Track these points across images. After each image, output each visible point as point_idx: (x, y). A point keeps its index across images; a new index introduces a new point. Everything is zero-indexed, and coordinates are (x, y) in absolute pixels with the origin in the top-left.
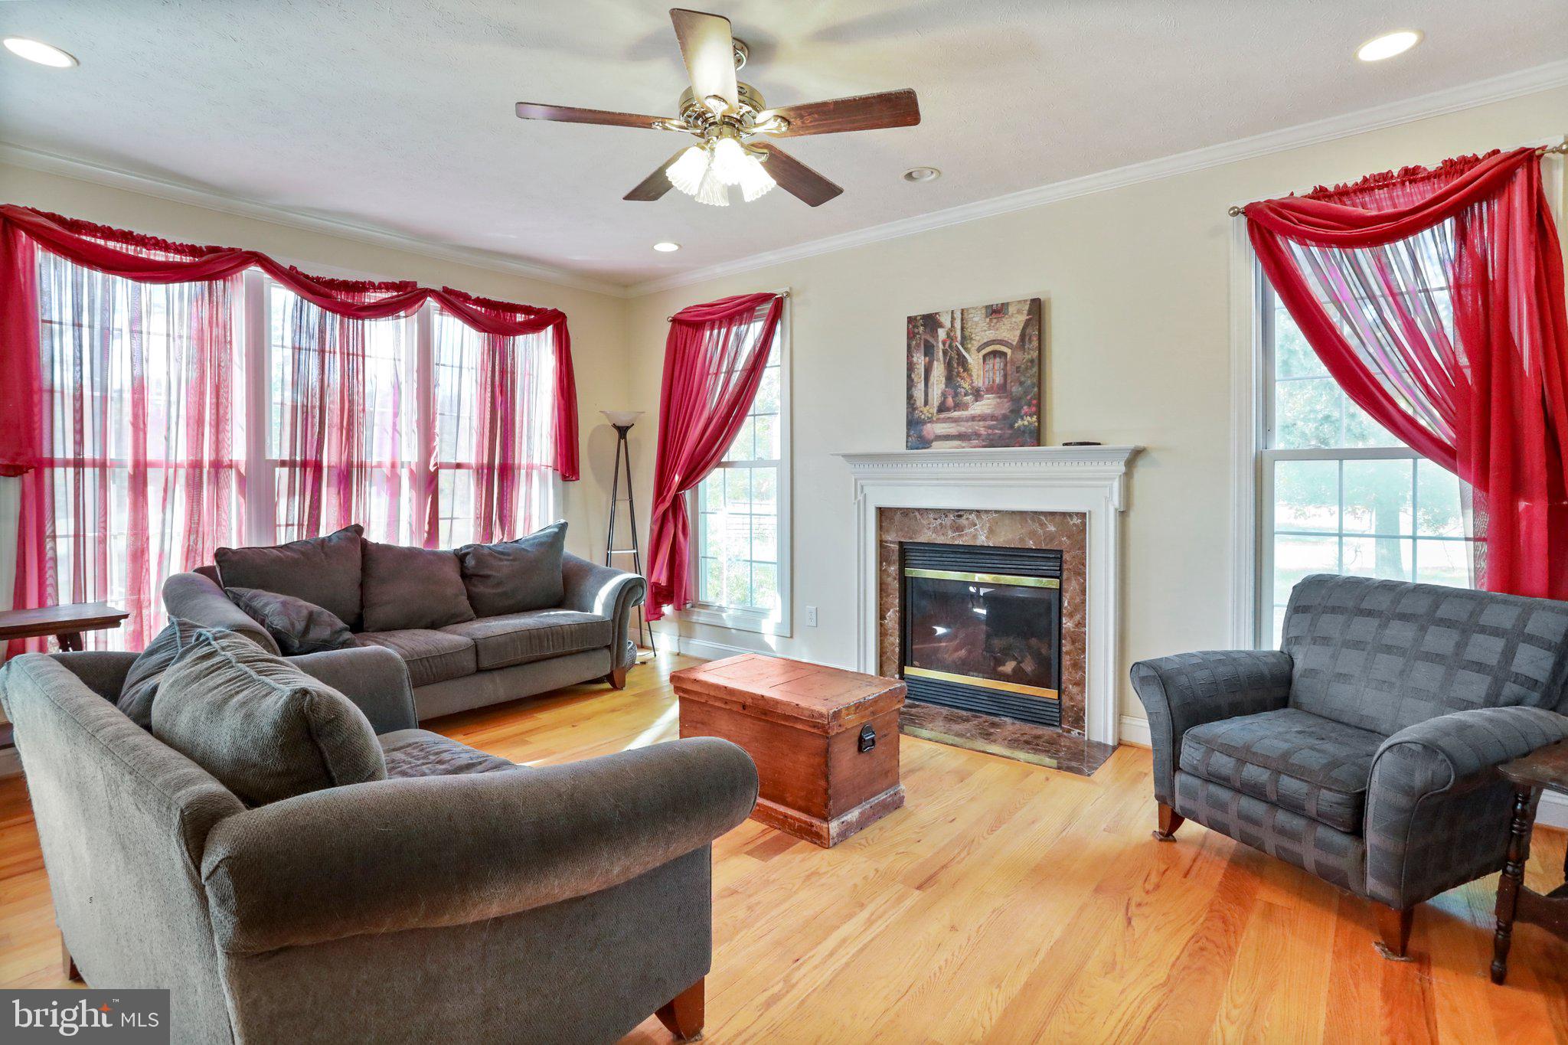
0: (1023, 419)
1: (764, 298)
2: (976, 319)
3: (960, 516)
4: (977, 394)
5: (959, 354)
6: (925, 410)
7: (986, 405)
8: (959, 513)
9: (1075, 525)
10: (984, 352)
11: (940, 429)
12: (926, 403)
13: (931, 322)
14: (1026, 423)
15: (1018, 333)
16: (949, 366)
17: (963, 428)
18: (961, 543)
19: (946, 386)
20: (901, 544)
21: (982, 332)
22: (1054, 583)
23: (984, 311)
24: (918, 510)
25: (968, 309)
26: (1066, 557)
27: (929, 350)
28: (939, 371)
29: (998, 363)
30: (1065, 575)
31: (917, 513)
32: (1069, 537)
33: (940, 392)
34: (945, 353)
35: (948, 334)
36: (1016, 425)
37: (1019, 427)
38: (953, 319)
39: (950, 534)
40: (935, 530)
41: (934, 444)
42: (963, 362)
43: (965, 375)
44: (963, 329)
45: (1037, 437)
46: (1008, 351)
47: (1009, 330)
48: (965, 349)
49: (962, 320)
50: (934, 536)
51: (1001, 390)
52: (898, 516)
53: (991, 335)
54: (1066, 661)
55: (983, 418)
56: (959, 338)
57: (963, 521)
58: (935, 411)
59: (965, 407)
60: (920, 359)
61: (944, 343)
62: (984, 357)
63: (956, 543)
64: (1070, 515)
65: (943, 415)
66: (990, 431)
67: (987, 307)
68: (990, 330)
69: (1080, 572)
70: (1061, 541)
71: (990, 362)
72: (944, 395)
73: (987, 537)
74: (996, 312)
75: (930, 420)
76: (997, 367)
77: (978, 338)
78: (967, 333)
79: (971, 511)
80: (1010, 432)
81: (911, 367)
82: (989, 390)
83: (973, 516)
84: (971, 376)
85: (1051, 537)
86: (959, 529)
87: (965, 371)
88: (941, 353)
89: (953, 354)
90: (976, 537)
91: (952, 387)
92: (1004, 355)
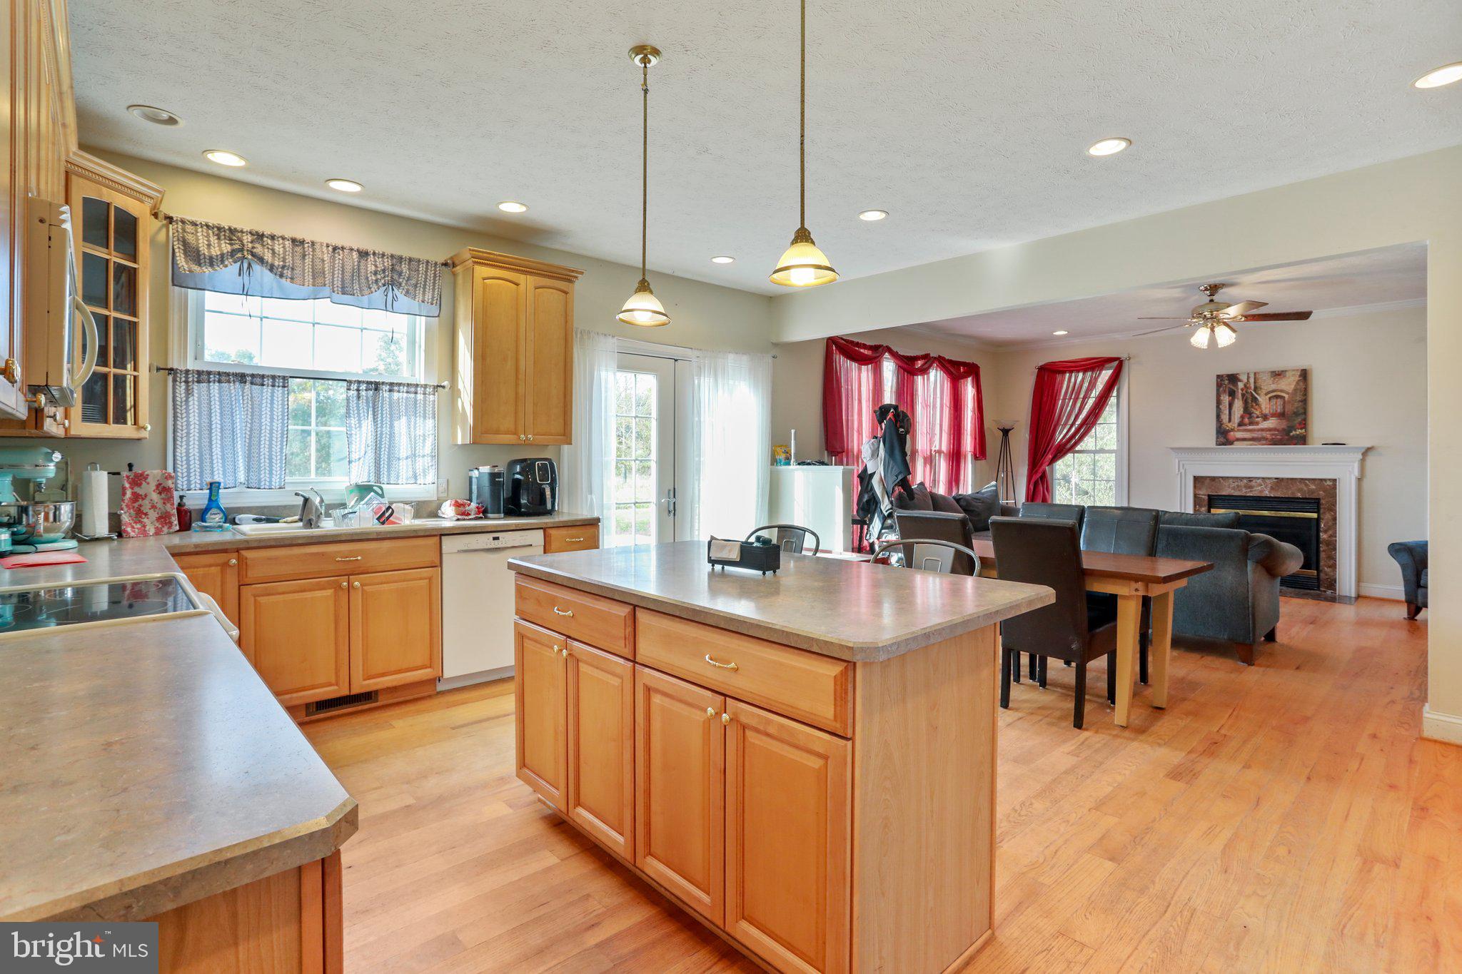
0: (1295, 431)
1: (1111, 360)
2: (1265, 378)
3: (1250, 481)
4: (1265, 418)
5: (1253, 396)
6: (1229, 425)
7: (1271, 423)
8: (1250, 479)
9: (1330, 487)
10: (1270, 395)
11: (1239, 435)
12: (1230, 420)
13: (1233, 378)
14: (1298, 433)
15: (1293, 386)
16: (1246, 402)
17: (1255, 435)
18: (1252, 495)
19: (1244, 413)
20: (1209, 495)
21: (1268, 385)
22: (1315, 515)
23: (1270, 374)
24: (1222, 477)
25: (1259, 373)
26: (1323, 501)
27: (1232, 394)
28: (1238, 406)
29: (1280, 402)
30: (1322, 511)
31: (1221, 479)
32: (1324, 491)
33: (1239, 416)
34: (1243, 395)
35: (1245, 386)
36: (1291, 434)
37: (1293, 435)
38: (1248, 378)
39: (1244, 490)
40: (1233, 488)
41: (1235, 443)
42: (1255, 400)
43: (1257, 407)
44: (1255, 383)
46: (1286, 396)
47: (1288, 385)
48: (1257, 394)
49: (1255, 378)
50: (1232, 491)
51: (1281, 415)
52: (1208, 481)
53: (1273, 387)
54: (1323, 555)
55: (1270, 430)
56: (1253, 387)
57: (1253, 483)
58: (1236, 425)
59: (1257, 423)
60: (1226, 399)
61: (1242, 390)
62: (1270, 399)
63: (1248, 495)
64: (1325, 480)
65: (1241, 428)
66: (1274, 437)
67: (1273, 372)
68: (1274, 384)
69: (1332, 508)
70: (1319, 494)
71: (1274, 401)
72: (1242, 417)
73: (1269, 492)
74: (1277, 375)
75: (1233, 430)
76: (1278, 404)
77: (1265, 388)
78: (1260, 382)
79: (1258, 478)
80: (1286, 437)
81: (1219, 402)
82: (1273, 415)
83: (1260, 481)
84: (1261, 408)
85: (1312, 492)
86: (1251, 487)
87: (1256, 405)
88: (1240, 395)
89: (1249, 396)
90: (1261, 491)
91: (1247, 411)
92: (1283, 398)
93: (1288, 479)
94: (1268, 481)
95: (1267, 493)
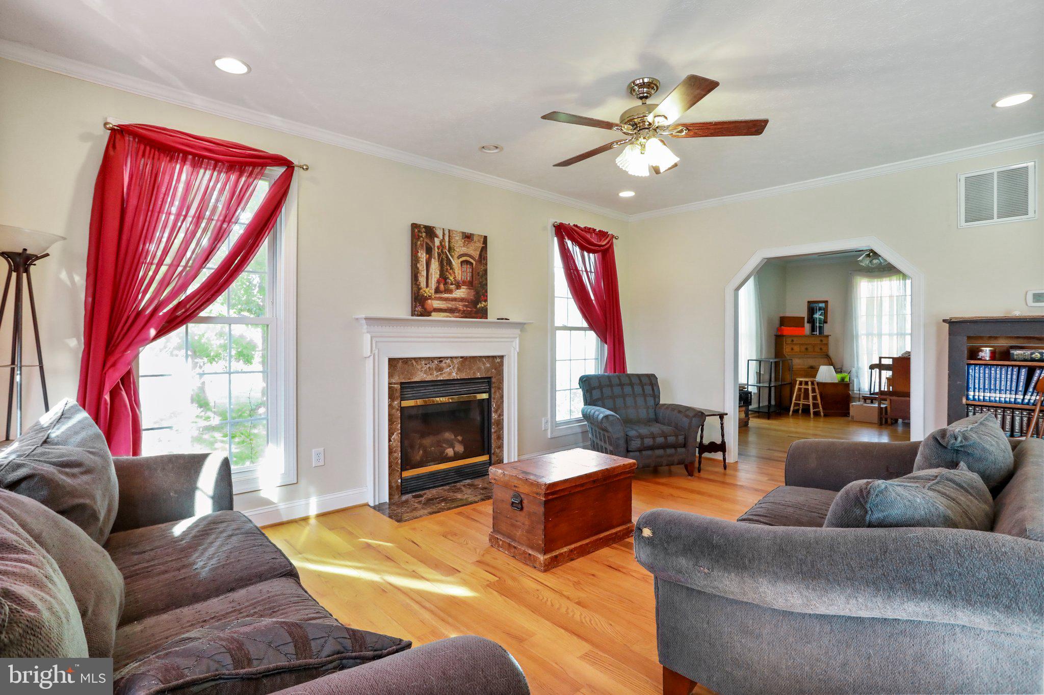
0: (481, 303)
1: (281, 159)
2: (457, 238)
3: (441, 361)
4: (458, 285)
5: (447, 257)
6: (427, 290)
7: (461, 293)
8: (440, 359)
9: (497, 362)
10: (461, 259)
11: (436, 304)
12: (427, 286)
13: (430, 232)
14: (483, 305)
15: (478, 253)
16: (441, 264)
17: (450, 305)
18: (442, 379)
19: (440, 277)
20: (402, 383)
21: (459, 247)
22: (487, 396)
23: (461, 235)
24: (415, 359)
25: (452, 231)
26: (493, 380)
27: (429, 251)
28: (435, 265)
29: (469, 268)
30: (493, 390)
31: (413, 361)
32: (495, 370)
33: (436, 280)
34: (439, 255)
35: (441, 243)
36: (478, 306)
37: (479, 307)
38: (444, 234)
39: (435, 373)
40: (425, 372)
41: (433, 314)
42: (450, 263)
43: (451, 271)
44: (449, 242)
45: (483, 313)
46: (474, 263)
47: (473, 250)
48: (451, 255)
49: (449, 236)
50: (425, 376)
51: (470, 284)
52: (400, 364)
53: (464, 250)
54: (493, 437)
55: (462, 300)
56: (447, 248)
57: (443, 365)
58: (433, 291)
59: (450, 291)
60: (423, 256)
61: (438, 248)
62: (462, 262)
63: (439, 379)
64: (497, 357)
65: (438, 295)
66: (465, 308)
67: (463, 233)
68: (464, 247)
69: (500, 388)
70: (492, 372)
71: (465, 267)
72: (438, 282)
73: (456, 374)
74: (468, 237)
75: (430, 298)
76: (468, 271)
77: (458, 250)
78: (452, 245)
79: (447, 358)
80: (475, 310)
81: (416, 259)
82: (464, 283)
83: (448, 361)
84: (454, 273)
85: (487, 370)
86: (440, 369)
87: (450, 269)
88: (436, 254)
89: (444, 257)
90: (450, 374)
91: (443, 278)
92: (471, 264)
93: (470, 357)
94: (455, 361)
95: (454, 375)
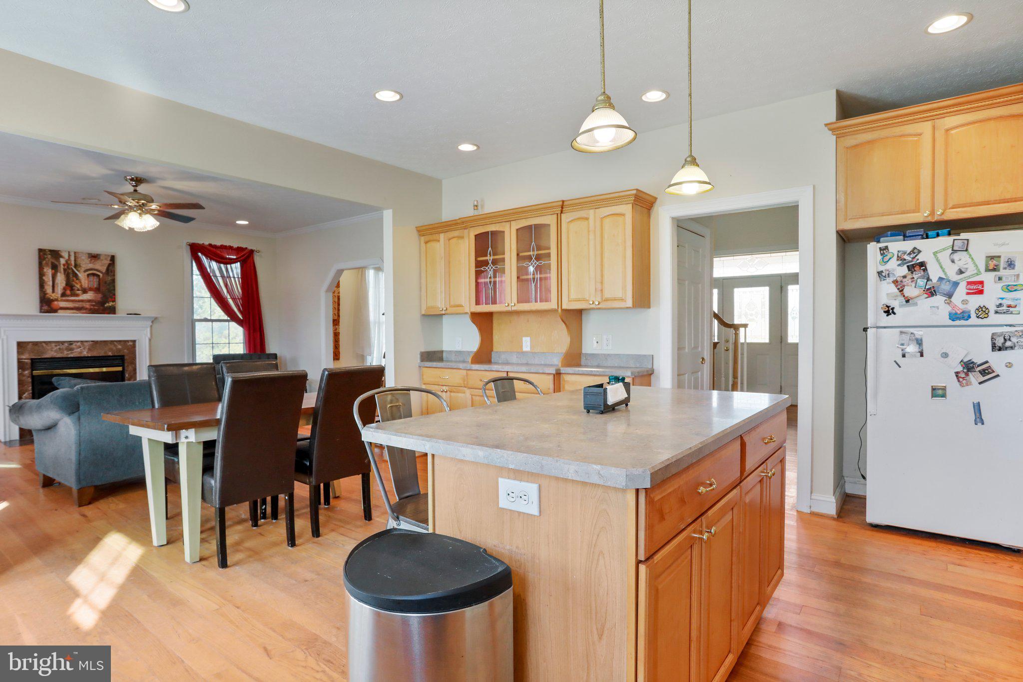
0: (109, 303)
2: (83, 258)
3: (71, 344)
4: (85, 291)
5: (73, 271)
6: (53, 295)
7: (89, 296)
8: (71, 343)
9: (131, 346)
10: (88, 273)
11: (63, 304)
12: (53, 292)
13: (56, 254)
14: (110, 305)
15: (105, 268)
16: (67, 276)
17: (77, 305)
18: (72, 356)
19: (66, 285)
20: (32, 359)
21: (86, 263)
22: (120, 369)
23: (87, 255)
24: (45, 342)
25: (78, 253)
26: (126, 357)
27: (55, 267)
28: (61, 277)
29: (96, 280)
30: (126, 365)
31: (43, 344)
32: (127, 350)
33: (62, 287)
34: (65, 270)
35: (67, 262)
36: (106, 305)
38: (69, 256)
39: (66, 352)
40: (56, 351)
41: (59, 311)
42: (76, 275)
43: (77, 281)
44: (75, 260)
45: (112, 311)
46: (101, 275)
47: (101, 266)
48: (77, 270)
49: (75, 257)
50: (55, 354)
51: (97, 290)
52: (30, 346)
53: (91, 266)
55: (89, 301)
56: (73, 265)
57: (73, 346)
58: (59, 296)
59: (77, 295)
60: (49, 271)
61: (64, 265)
62: (88, 275)
63: (69, 356)
64: (128, 341)
65: (64, 298)
66: (92, 307)
67: (89, 254)
68: (90, 264)
69: (133, 363)
70: (123, 352)
71: (91, 278)
72: (65, 289)
73: (87, 353)
74: (94, 257)
75: (56, 300)
77: (84, 266)
78: (79, 262)
79: (78, 342)
80: (102, 308)
81: (41, 274)
82: (91, 289)
83: (79, 344)
84: (81, 282)
85: (119, 350)
86: (71, 349)
87: (77, 279)
88: (62, 270)
89: (70, 271)
90: (81, 353)
91: (69, 286)
92: (98, 276)
93: (101, 341)
94: (86, 344)
95: (85, 353)
